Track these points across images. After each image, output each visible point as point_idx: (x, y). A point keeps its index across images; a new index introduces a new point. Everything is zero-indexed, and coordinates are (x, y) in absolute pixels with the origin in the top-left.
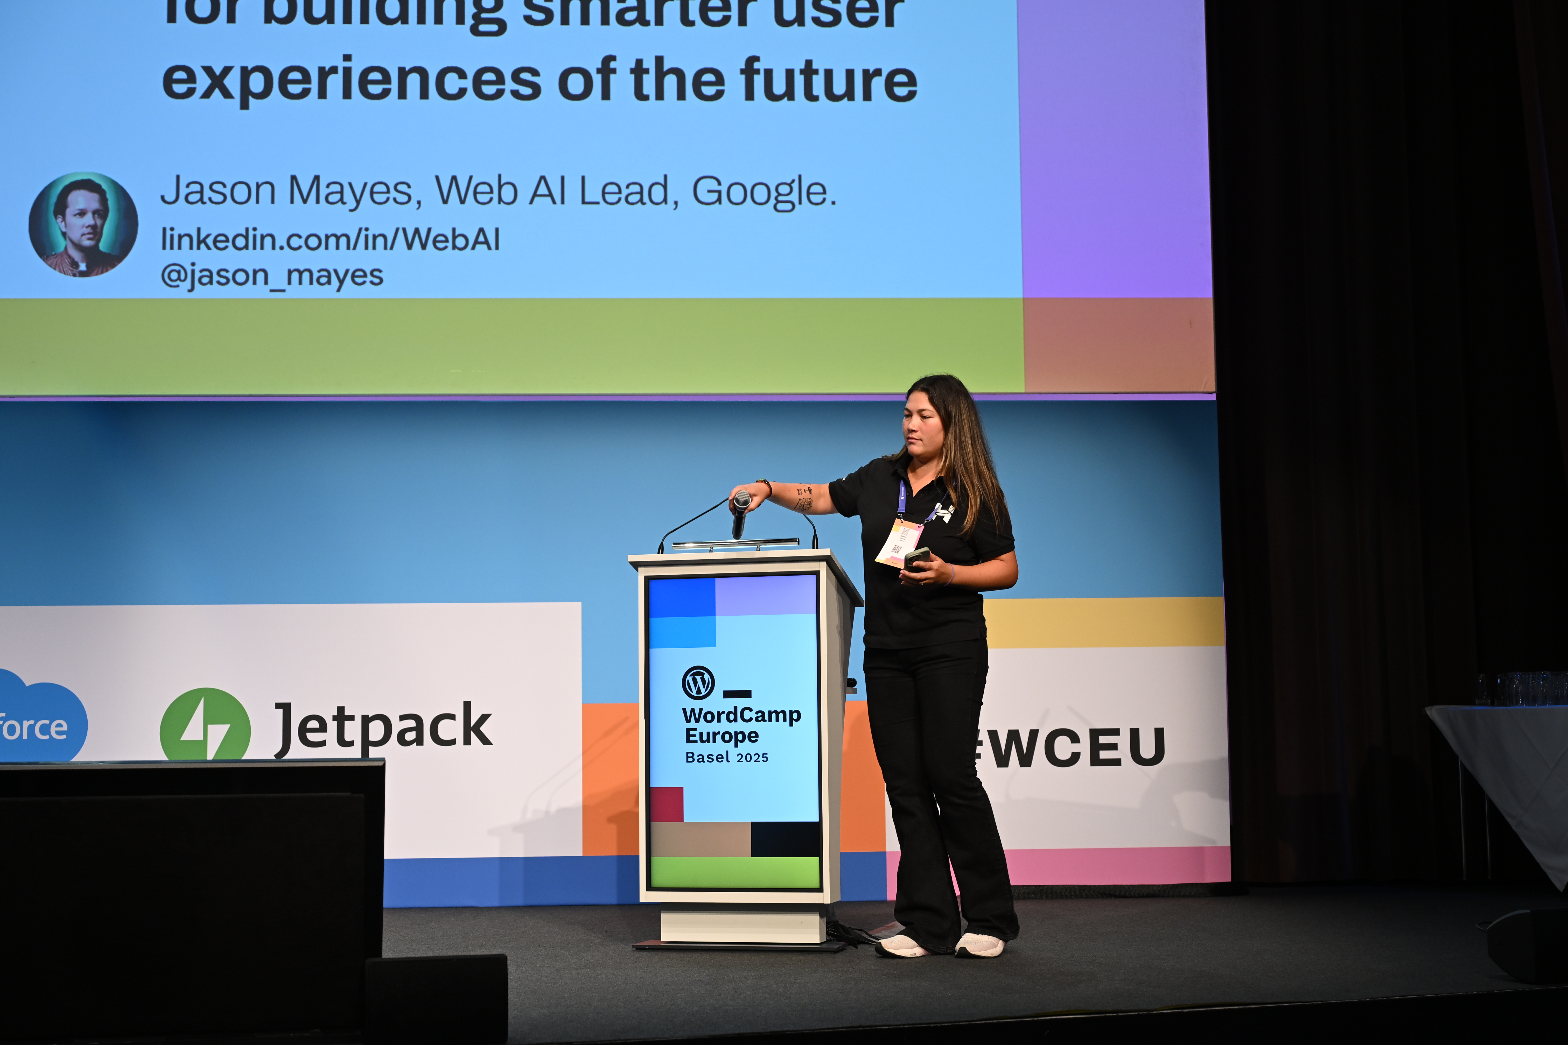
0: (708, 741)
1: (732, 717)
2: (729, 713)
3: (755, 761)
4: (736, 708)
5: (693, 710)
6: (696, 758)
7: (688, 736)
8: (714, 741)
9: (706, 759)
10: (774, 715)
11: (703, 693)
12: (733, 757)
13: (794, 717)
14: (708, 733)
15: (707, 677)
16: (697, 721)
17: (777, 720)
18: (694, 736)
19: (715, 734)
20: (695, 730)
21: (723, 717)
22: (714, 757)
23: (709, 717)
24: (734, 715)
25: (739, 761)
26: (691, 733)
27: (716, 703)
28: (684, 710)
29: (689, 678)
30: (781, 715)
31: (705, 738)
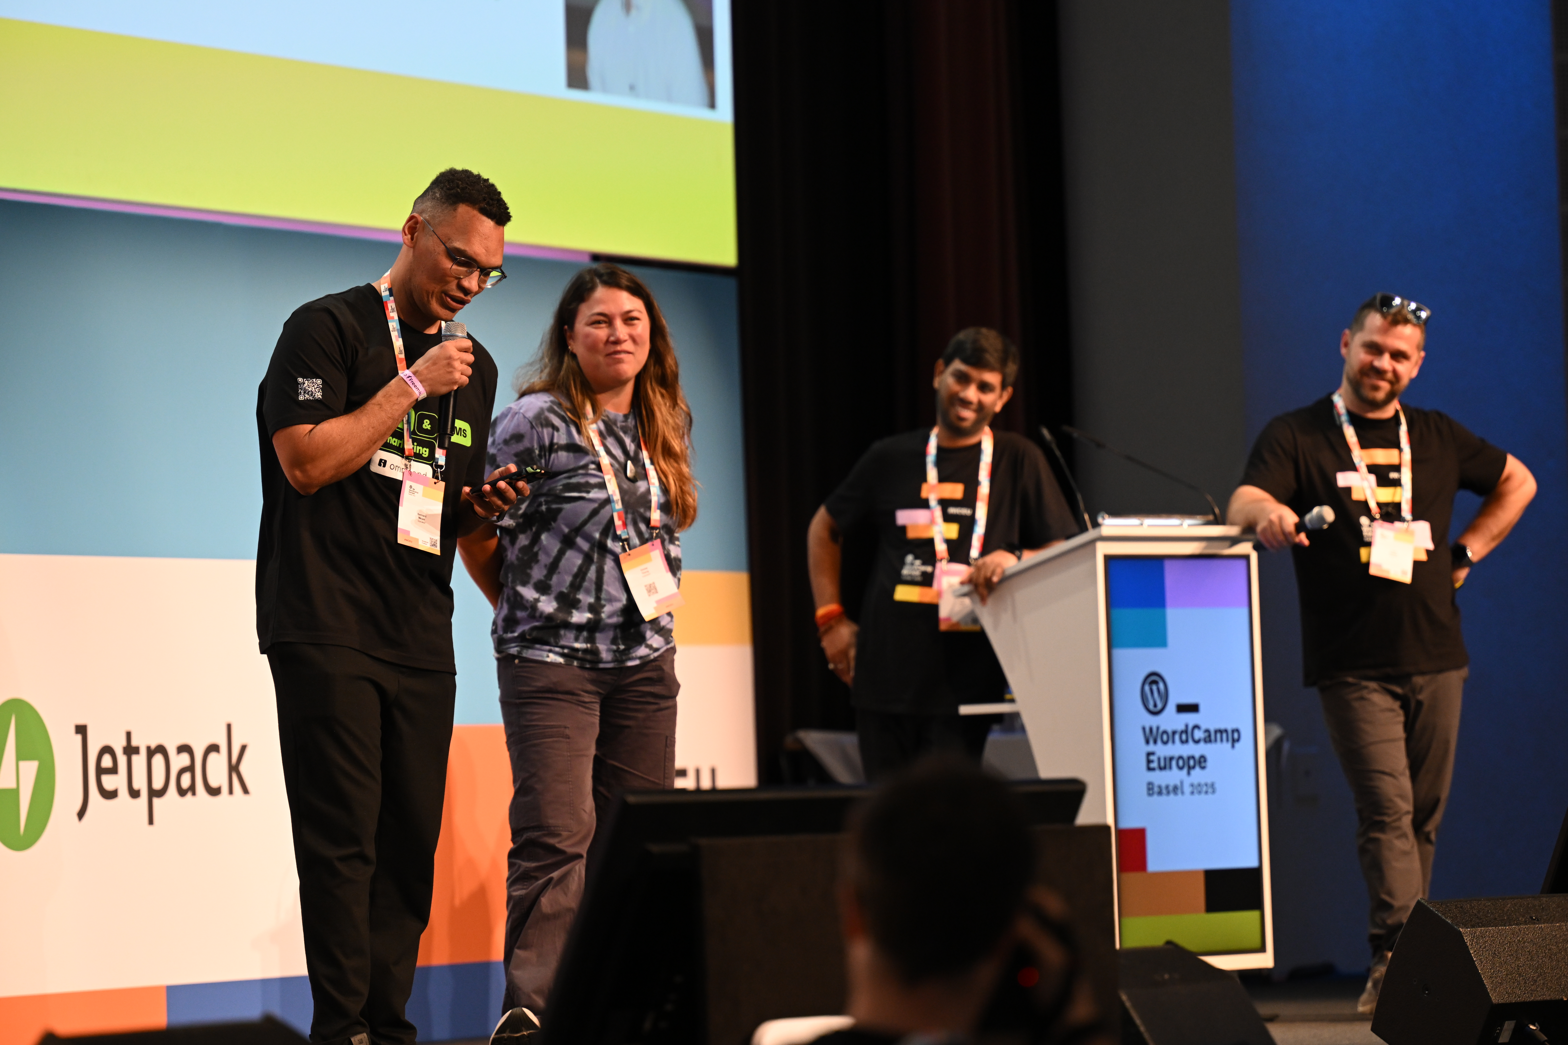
0: (1165, 768)
1: (1184, 737)
2: (1182, 732)
3: (1206, 792)
4: (1187, 726)
5: (1151, 729)
6: (1156, 789)
7: (1149, 762)
8: (1170, 768)
9: (1164, 791)
10: (1219, 735)
11: (1160, 706)
12: (1187, 789)
13: (1233, 737)
14: (1165, 759)
15: (1161, 686)
16: (1155, 742)
17: (1222, 740)
18: (1152, 761)
19: (1171, 759)
20: (1153, 754)
21: (1177, 737)
22: (1171, 788)
23: (1165, 738)
24: (1186, 735)
25: (1192, 793)
26: (1152, 758)
27: (1171, 720)
28: (1144, 729)
29: (1147, 688)
30: (1224, 735)
31: (1162, 764)
